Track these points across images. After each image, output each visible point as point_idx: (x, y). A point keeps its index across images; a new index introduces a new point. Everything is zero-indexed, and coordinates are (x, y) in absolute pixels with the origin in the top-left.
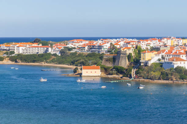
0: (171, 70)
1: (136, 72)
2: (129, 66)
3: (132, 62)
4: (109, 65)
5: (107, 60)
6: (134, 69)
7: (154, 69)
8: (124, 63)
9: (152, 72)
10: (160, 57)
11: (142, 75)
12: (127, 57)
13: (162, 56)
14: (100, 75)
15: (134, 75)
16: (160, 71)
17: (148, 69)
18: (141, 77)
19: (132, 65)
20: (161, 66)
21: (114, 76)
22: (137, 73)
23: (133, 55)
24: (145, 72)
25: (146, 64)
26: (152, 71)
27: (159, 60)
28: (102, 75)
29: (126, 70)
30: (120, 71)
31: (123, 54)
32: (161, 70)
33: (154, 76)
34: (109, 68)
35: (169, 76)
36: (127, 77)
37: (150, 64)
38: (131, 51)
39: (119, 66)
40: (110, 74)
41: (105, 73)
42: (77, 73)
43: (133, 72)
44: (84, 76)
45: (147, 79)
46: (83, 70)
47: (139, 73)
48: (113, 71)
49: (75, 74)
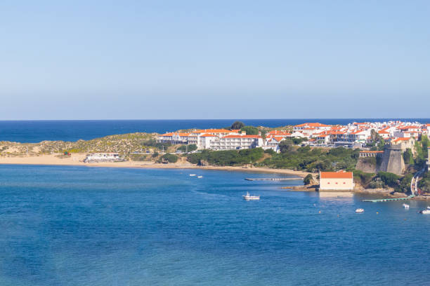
1: (419, 183)
2: (405, 173)
3: (410, 166)
4: (370, 170)
5: (365, 162)
6: (415, 178)
8: (397, 167)
12: (402, 156)
14: (352, 188)
15: (416, 190)
18: (428, 192)
19: (412, 171)
21: (379, 190)
22: (420, 185)
23: (413, 151)
28: (357, 188)
29: (401, 179)
30: (389, 181)
31: (395, 150)
34: (368, 175)
36: (403, 192)
38: (409, 145)
39: (388, 172)
40: (370, 187)
41: (362, 185)
42: (310, 185)
43: (414, 181)
44: (324, 191)
46: (321, 179)
47: (424, 185)
48: (377, 182)
49: (307, 186)
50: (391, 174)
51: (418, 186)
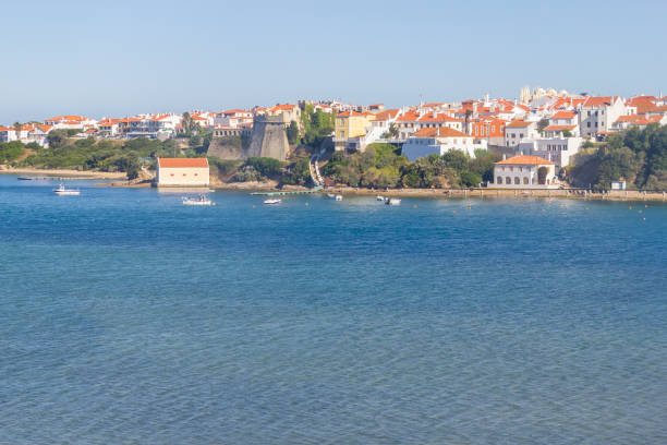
0: (431, 160)
1: (320, 169)
2: (291, 158)
3: (299, 147)
4: (231, 156)
5: (223, 143)
6: (313, 163)
7: (374, 161)
8: (278, 150)
9: (373, 170)
10: (386, 128)
11: (345, 176)
12: (285, 133)
13: (392, 125)
14: (208, 183)
15: (321, 179)
16: (394, 165)
17: (360, 160)
18: (341, 182)
19: (303, 153)
20: (398, 152)
21: (251, 183)
22: (324, 172)
23: (299, 126)
24: (353, 170)
25: (352, 148)
26: (372, 165)
27: (385, 136)
28: (214, 183)
29: (292, 166)
30: (267, 170)
31: (273, 124)
32: (399, 163)
33: (382, 179)
34: (230, 164)
35: (430, 177)
36: (297, 183)
37: (363, 146)
38: (292, 116)
39: (262, 156)
40: (236, 179)
41: (220, 178)
42: (138, 180)
43: (314, 170)
44: (164, 186)
45: (360, 186)
46: (161, 170)
47: (334, 172)
48: (247, 172)
49: (134, 181)
50: (269, 160)
51: (322, 174)
